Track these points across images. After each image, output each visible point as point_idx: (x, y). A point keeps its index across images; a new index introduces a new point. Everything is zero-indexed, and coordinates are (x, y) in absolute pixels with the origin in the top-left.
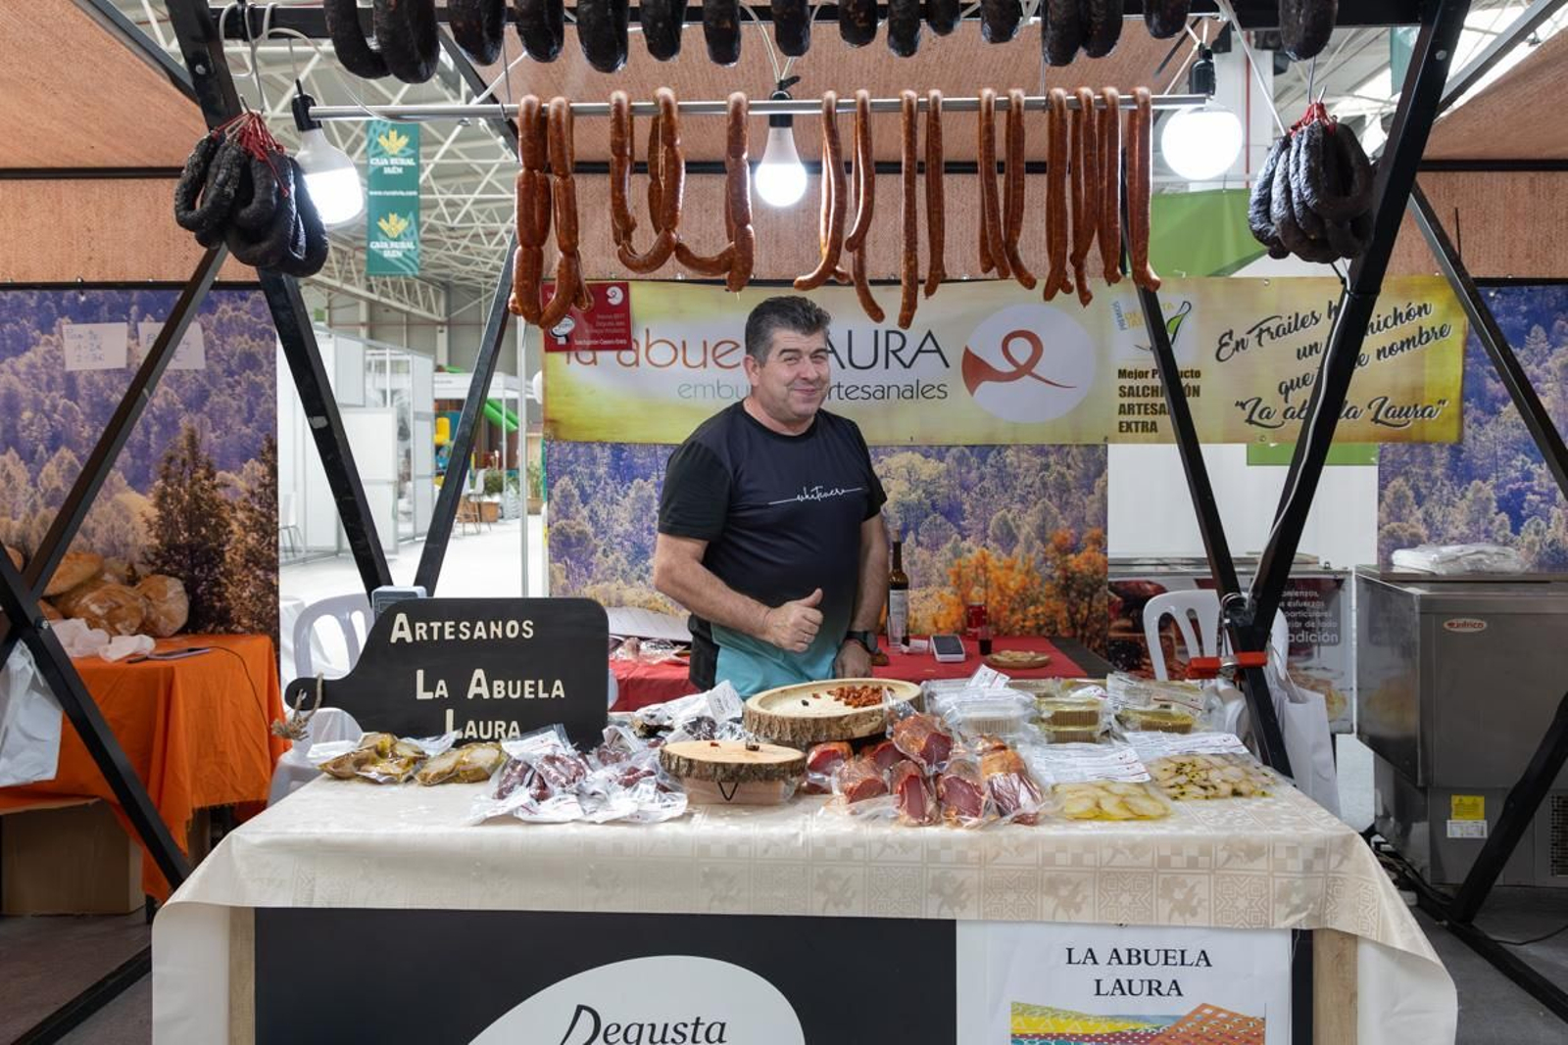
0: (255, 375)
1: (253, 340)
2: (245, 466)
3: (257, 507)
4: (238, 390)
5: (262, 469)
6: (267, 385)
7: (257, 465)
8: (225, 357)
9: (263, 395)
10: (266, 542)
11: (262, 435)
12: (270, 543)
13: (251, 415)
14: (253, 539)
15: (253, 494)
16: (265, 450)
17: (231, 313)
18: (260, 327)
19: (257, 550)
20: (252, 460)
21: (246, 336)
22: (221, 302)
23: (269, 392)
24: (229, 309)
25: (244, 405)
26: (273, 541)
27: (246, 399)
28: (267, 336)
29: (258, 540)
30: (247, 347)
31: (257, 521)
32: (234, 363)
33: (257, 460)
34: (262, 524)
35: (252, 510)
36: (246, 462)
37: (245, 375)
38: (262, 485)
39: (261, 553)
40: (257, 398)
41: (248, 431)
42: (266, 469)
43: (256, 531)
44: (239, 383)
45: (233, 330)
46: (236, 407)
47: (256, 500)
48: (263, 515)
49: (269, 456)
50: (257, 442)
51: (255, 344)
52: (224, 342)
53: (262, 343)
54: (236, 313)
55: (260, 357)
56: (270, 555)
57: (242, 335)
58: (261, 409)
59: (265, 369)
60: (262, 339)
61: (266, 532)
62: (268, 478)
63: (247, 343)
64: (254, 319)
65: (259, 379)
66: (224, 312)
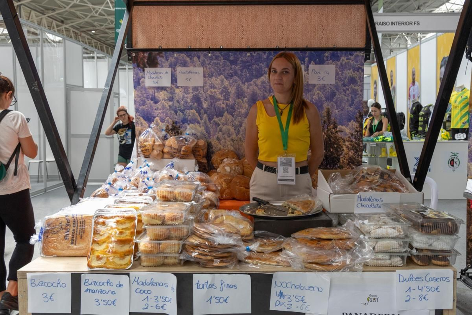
0: (355, 86)
1: (354, 72)
2: (349, 123)
3: (354, 140)
4: (347, 92)
5: (356, 125)
6: (359, 90)
7: (354, 123)
8: (343, 79)
9: (358, 94)
10: (357, 154)
11: (356, 111)
12: (358, 155)
13: (353, 103)
14: (352, 153)
15: (352, 135)
16: (358, 117)
17: (346, 61)
18: (357, 66)
19: (354, 158)
20: (352, 121)
21: (351, 70)
22: (342, 56)
23: (360, 93)
24: (345, 59)
25: (349, 98)
26: (360, 154)
27: (350, 96)
28: (360, 70)
29: (354, 154)
30: (351, 75)
31: (354, 146)
32: (346, 81)
33: (354, 121)
34: (356, 147)
35: (352, 141)
36: (350, 122)
37: (350, 86)
38: (356, 131)
39: (355, 159)
40: (355, 96)
41: (351, 109)
42: (358, 125)
43: (353, 150)
44: (348, 89)
45: (346, 67)
46: (346, 100)
47: (354, 137)
48: (356, 143)
49: (360, 119)
50: (355, 114)
51: (355, 73)
52: (343, 73)
53: (358, 73)
54: (348, 61)
55: (357, 79)
56: (358, 159)
57: (350, 70)
58: (357, 100)
59: (358, 84)
60: (358, 71)
61: (357, 150)
62: (359, 128)
63: (351, 73)
64: (355, 63)
65: (356, 88)
66: (343, 60)
